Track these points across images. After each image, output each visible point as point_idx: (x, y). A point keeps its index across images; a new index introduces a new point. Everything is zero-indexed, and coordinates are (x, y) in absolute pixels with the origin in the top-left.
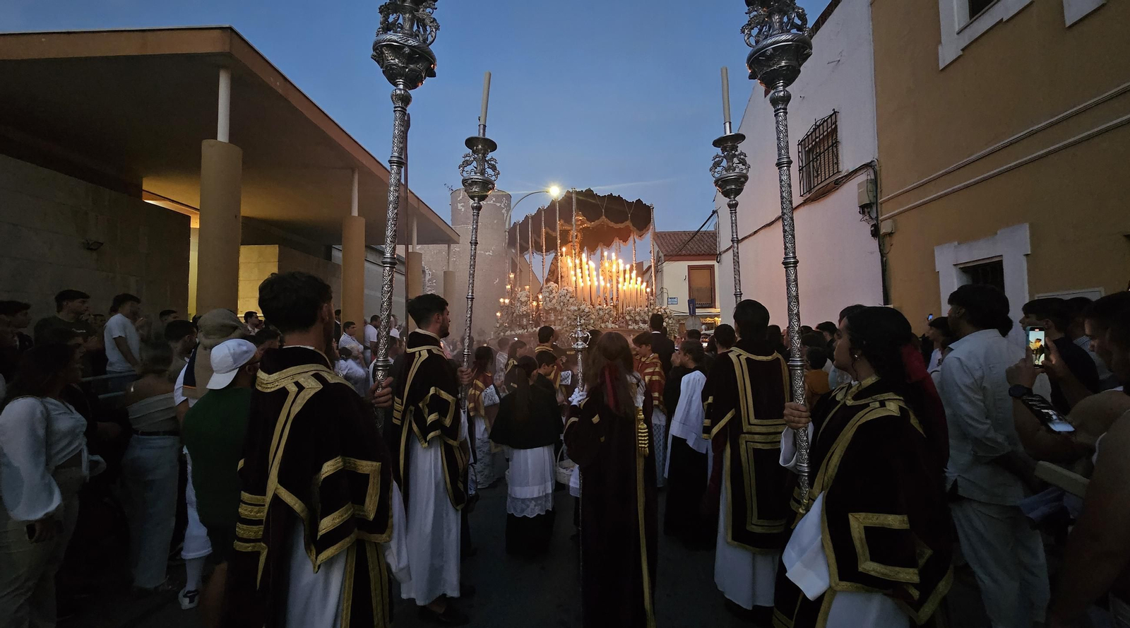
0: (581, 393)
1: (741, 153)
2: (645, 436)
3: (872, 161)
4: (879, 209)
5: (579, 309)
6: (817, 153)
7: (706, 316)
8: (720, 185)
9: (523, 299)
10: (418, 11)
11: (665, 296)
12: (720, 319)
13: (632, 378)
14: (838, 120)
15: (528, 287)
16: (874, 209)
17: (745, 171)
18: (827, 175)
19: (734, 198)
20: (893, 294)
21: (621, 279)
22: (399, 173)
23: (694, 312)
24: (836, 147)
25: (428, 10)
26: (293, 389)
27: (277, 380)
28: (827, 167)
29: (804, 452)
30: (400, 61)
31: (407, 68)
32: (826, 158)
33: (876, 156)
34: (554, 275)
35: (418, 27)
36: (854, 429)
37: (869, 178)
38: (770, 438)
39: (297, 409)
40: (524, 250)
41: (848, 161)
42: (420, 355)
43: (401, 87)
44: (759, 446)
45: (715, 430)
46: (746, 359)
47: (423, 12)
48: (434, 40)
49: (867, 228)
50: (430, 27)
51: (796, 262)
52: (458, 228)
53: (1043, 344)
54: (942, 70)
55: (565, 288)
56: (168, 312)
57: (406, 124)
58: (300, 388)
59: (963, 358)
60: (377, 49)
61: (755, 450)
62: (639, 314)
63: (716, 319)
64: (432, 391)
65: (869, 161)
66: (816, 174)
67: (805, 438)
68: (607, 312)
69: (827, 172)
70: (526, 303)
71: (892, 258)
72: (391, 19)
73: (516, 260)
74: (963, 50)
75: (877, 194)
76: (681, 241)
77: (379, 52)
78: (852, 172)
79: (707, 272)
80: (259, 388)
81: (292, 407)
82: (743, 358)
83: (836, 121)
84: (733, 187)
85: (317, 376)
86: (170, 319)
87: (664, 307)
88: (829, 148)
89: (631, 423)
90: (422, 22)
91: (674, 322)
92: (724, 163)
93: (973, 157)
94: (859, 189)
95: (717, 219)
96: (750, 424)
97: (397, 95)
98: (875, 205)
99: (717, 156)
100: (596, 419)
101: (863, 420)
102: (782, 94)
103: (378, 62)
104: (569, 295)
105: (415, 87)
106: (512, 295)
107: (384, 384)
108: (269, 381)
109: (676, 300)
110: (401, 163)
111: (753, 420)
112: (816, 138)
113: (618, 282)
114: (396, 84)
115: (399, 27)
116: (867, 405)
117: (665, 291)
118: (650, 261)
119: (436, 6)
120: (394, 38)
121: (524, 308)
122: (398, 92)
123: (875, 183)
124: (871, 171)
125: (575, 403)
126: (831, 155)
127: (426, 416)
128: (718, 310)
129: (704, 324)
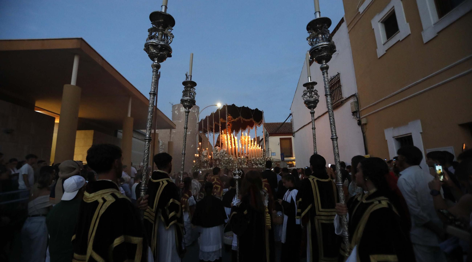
0: (238, 200)
1: (315, 90)
2: (269, 220)
3: (355, 94)
4: (360, 113)
5: (229, 159)
6: (333, 90)
7: (289, 161)
8: (307, 103)
9: (205, 154)
10: (165, 31)
11: (270, 152)
12: (295, 162)
13: (263, 192)
14: (340, 77)
15: (207, 148)
16: (358, 114)
17: (317, 98)
18: (338, 99)
19: (313, 109)
20: (369, 150)
21: (250, 145)
22: (154, 99)
23: (284, 159)
24: (340, 88)
25: (169, 30)
26: (101, 201)
27: (93, 197)
28: (337, 96)
29: (346, 226)
30: (156, 51)
31: (159, 54)
32: (337, 92)
33: (357, 92)
34: (219, 143)
35: (164, 37)
36: (369, 215)
37: (355, 100)
38: (329, 218)
39: (102, 212)
40: (205, 132)
41: (346, 94)
42: (163, 183)
43: (156, 61)
44: (324, 222)
45: (303, 214)
46: (316, 181)
47: (167, 31)
48: (171, 42)
49: (356, 122)
50: (170, 37)
51: (337, 138)
52: (175, 122)
53: (442, 172)
54: (379, 58)
55: (223, 149)
56: (41, 162)
57: (158, 77)
58: (105, 200)
59: (406, 179)
60: (146, 46)
61: (322, 224)
62: (258, 160)
63: (293, 162)
64: (171, 201)
65: (354, 94)
66: (333, 99)
67: (346, 220)
68: (242, 160)
69: (337, 98)
70: (206, 156)
71: (367, 134)
72: (153, 34)
73: (201, 136)
74: (386, 51)
75: (358, 107)
76: (276, 127)
77: (147, 48)
78: (348, 98)
79: (289, 141)
80: (85, 200)
81: (101, 211)
82: (315, 180)
83: (339, 77)
84: (313, 105)
85: (113, 195)
86: (42, 165)
87: (270, 157)
88: (337, 88)
89: (262, 214)
90: (166, 35)
91: (274, 164)
92: (308, 94)
93: (395, 93)
94: (351, 105)
95: (292, 118)
96: (319, 211)
97: (154, 65)
98: (358, 112)
99: (305, 91)
100: (245, 212)
101: (372, 210)
102: (325, 66)
103: (147, 52)
104: (225, 152)
105: (162, 61)
106: (200, 152)
107: (144, 198)
108: (90, 197)
109: (275, 154)
110: (155, 94)
111: (321, 209)
112: (332, 84)
113: (248, 146)
114: (154, 61)
115: (156, 37)
116: (372, 203)
117: (270, 150)
118: (262, 136)
119: (173, 29)
120: (154, 41)
121: (205, 159)
122: (155, 64)
123: (357, 102)
124: (355, 98)
125: (235, 205)
126: (338, 91)
127: (168, 214)
128: (295, 158)
129: (288, 164)
